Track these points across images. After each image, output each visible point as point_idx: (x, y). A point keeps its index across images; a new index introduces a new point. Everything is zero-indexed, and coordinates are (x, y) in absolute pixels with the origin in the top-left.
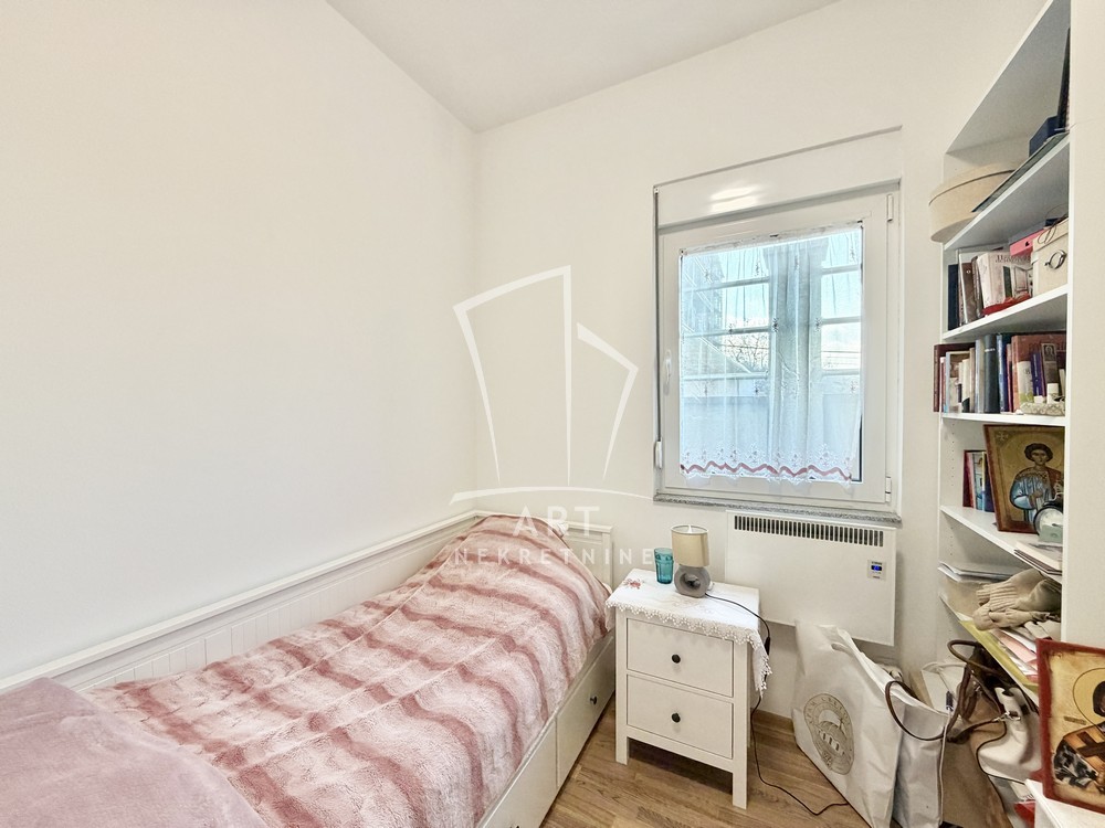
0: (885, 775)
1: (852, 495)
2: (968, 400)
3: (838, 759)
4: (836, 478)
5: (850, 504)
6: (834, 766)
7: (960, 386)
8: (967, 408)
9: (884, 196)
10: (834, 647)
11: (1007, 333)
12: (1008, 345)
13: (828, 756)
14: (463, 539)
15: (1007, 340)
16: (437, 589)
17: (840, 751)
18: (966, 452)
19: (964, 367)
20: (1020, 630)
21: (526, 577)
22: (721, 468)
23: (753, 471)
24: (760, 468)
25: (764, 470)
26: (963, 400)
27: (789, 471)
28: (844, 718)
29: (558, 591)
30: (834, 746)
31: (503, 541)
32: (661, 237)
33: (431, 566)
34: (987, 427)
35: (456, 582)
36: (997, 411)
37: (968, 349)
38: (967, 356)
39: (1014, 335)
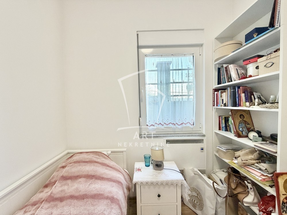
0: (212, 209)
1: (192, 129)
2: (225, 103)
3: (197, 206)
4: (188, 125)
5: (192, 132)
6: (197, 209)
7: (223, 100)
8: (225, 105)
9: (199, 48)
10: (194, 174)
11: (239, 86)
12: (239, 89)
13: (194, 206)
14: (63, 167)
15: (239, 88)
16: (52, 203)
17: (198, 204)
18: (219, 116)
19: (224, 94)
20: (253, 166)
21: (99, 181)
22: (158, 125)
23: (167, 125)
24: (169, 124)
25: (171, 124)
26: (224, 103)
27: (177, 124)
28: (199, 194)
29: (114, 184)
30: (196, 202)
31: (85, 165)
32: (139, 50)
33: (46, 186)
34: (232, 110)
35: (63, 195)
36: (236, 106)
37: (225, 90)
38: (225, 92)
39: (241, 86)
